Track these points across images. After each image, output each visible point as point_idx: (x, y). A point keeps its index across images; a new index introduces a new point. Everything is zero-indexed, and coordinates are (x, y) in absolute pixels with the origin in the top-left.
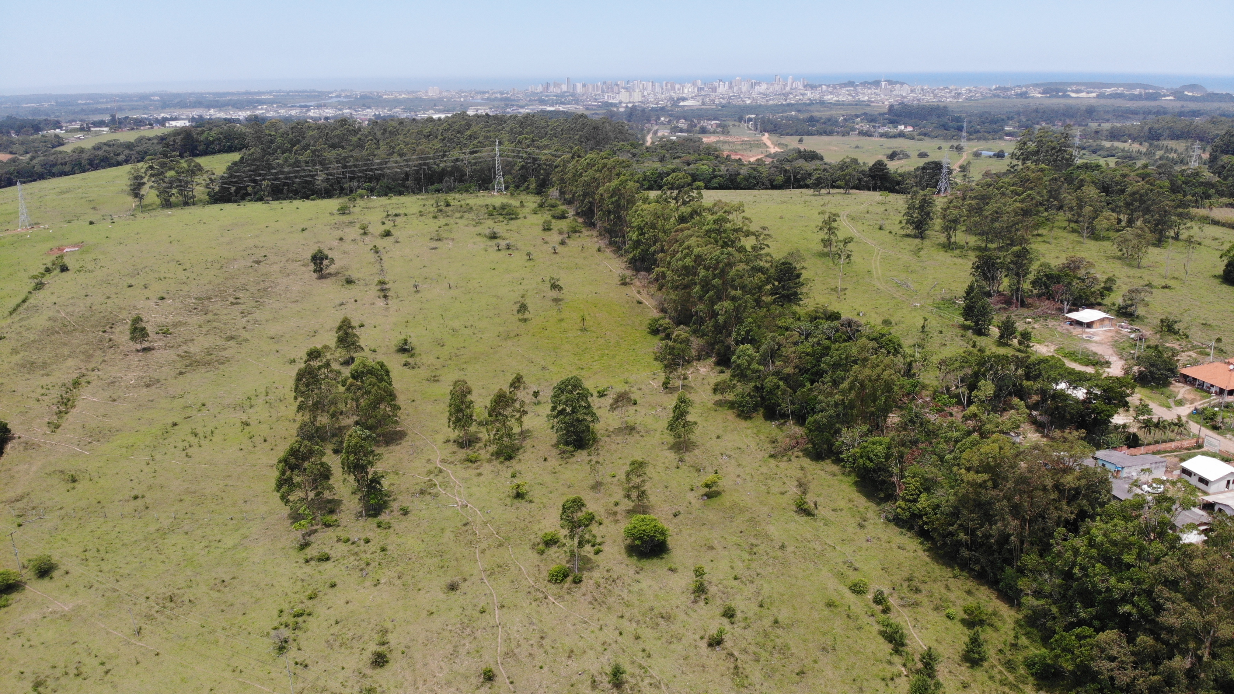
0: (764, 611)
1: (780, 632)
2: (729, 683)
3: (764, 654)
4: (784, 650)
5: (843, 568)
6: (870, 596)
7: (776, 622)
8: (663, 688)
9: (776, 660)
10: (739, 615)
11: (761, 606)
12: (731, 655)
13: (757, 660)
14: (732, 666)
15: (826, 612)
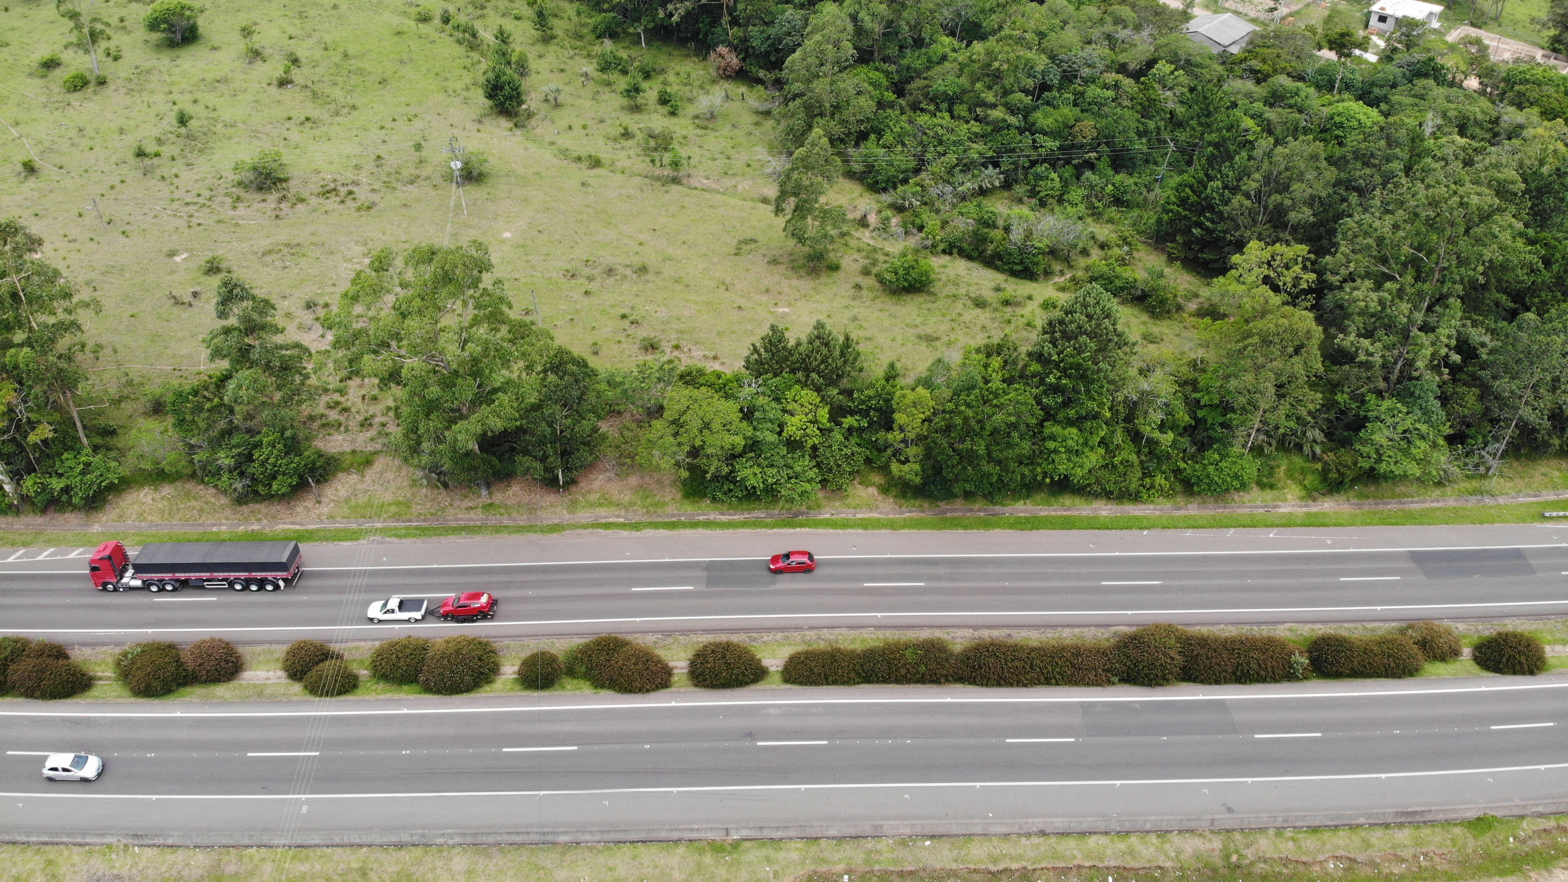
0: (331, 53)
1: (352, 62)
2: (311, 105)
3: (340, 80)
4: (361, 72)
5: (406, 8)
6: (437, 21)
7: (346, 56)
8: (240, 125)
9: (355, 80)
10: (303, 60)
11: (326, 49)
12: (306, 87)
13: (335, 84)
14: (309, 94)
15: (396, 39)
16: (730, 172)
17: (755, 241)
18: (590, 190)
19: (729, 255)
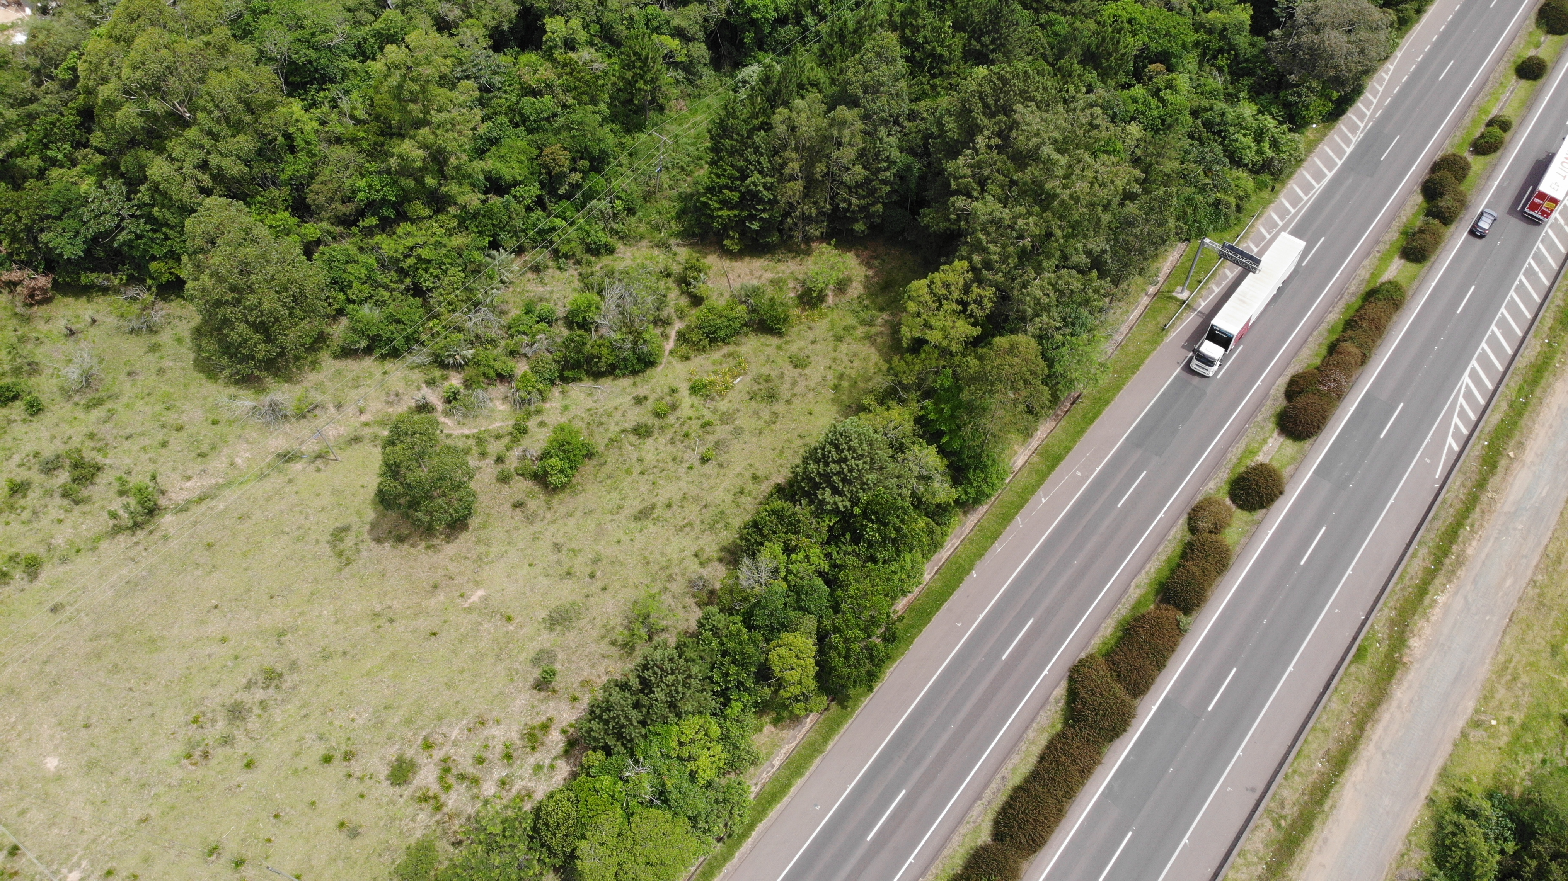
16: (205, 448)
17: (346, 529)
18: (69, 610)
19: (339, 570)
